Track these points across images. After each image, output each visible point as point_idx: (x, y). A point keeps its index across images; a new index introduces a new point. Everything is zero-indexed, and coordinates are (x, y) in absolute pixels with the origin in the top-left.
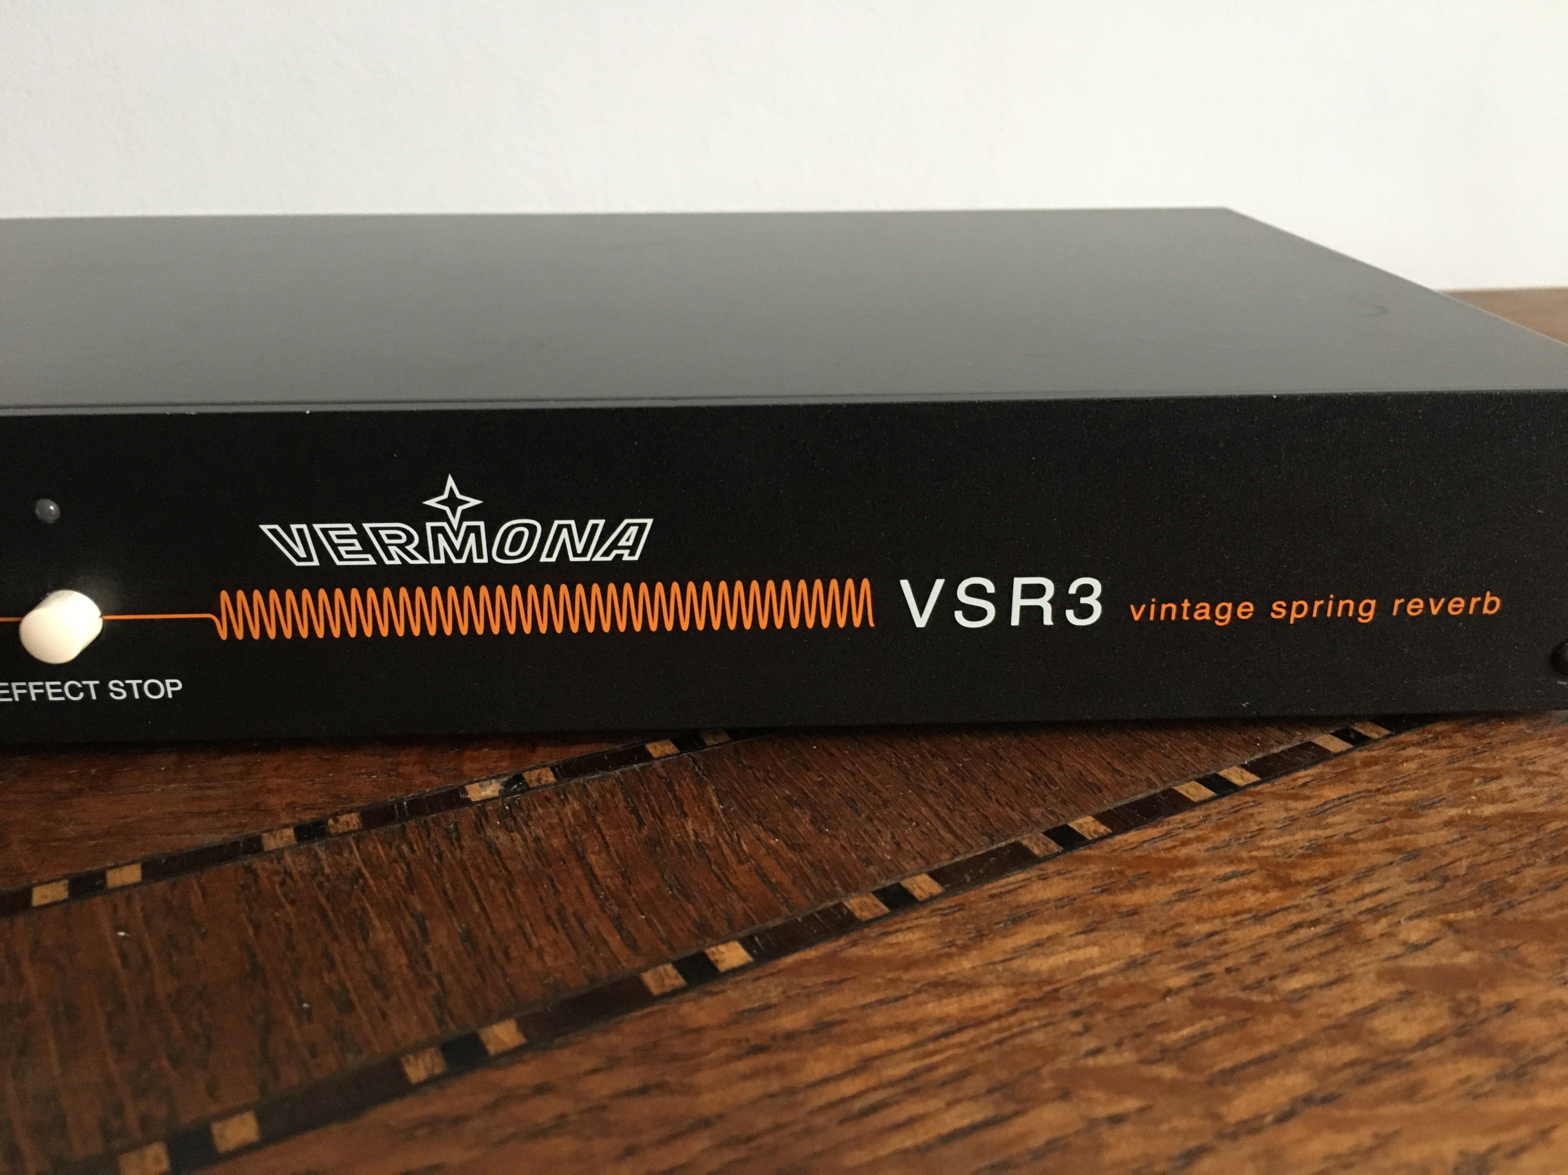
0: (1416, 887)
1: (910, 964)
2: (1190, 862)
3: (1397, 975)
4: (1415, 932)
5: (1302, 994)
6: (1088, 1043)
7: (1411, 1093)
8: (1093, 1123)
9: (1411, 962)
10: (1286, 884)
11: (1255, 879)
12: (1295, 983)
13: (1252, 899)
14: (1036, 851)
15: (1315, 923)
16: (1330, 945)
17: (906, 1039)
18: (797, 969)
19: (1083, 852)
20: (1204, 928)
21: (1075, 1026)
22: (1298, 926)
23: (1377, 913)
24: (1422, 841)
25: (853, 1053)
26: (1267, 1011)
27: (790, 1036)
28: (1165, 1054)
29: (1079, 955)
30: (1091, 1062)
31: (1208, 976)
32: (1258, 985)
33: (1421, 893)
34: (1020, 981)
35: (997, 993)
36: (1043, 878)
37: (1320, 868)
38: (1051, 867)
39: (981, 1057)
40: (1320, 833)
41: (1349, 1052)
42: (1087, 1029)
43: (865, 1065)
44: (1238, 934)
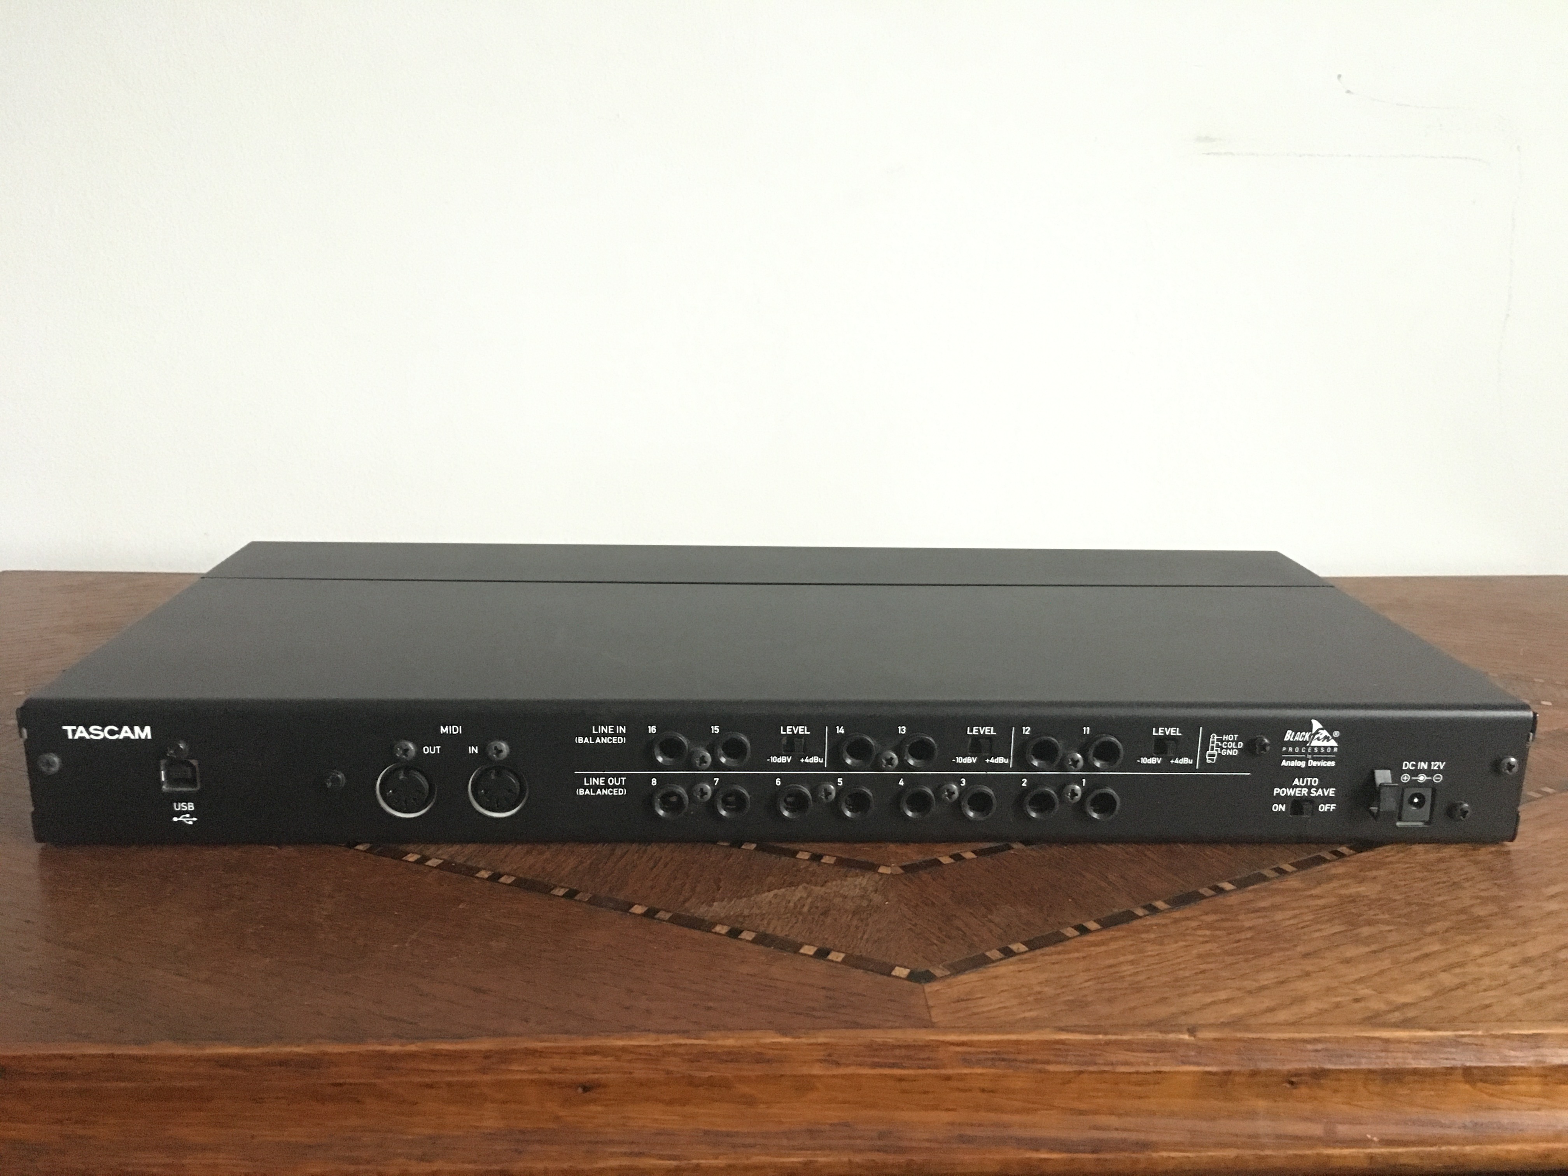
0: (1481, 872)
1: (1296, 890)
2: (1391, 863)
3: (1478, 898)
4: (1483, 886)
5: (1444, 902)
6: (1372, 912)
7: (1488, 928)
8: (1381, 932)
9: (1482, 894)
10: (1429, 871)
11: (1417, 868)
12: (1440, 899)
13: (1419, 875)
14: (1328, 858)
15: (1444, 882)
16: (1451, 889)
17: (1306, 910)
18: (1255, 890)
19: (1345, 859)
20: (1403, 883)
21: (1366, 908)
22: (1438, 883)
23: (1467, 880)
24: (1481, 858)
25: (1290, 913)
26: (1433, 906)
27: (1264, 908)
28: (1400, 916)
29: (1359, 889)
30: (1374, 917)
31: (1408, 896)
32: (1428, 899)
33: (1483, 874)
34: (1340, 896)
35: (1334, 899)
36: (1334, 866)
37: (1443, 866)
38: (1336, 863)
39: (1337, 915)
40: (1440, 855)
41: (1463, 917)
42: (1370, 909)
43: (1295, 917)
44: (1416, 885)
